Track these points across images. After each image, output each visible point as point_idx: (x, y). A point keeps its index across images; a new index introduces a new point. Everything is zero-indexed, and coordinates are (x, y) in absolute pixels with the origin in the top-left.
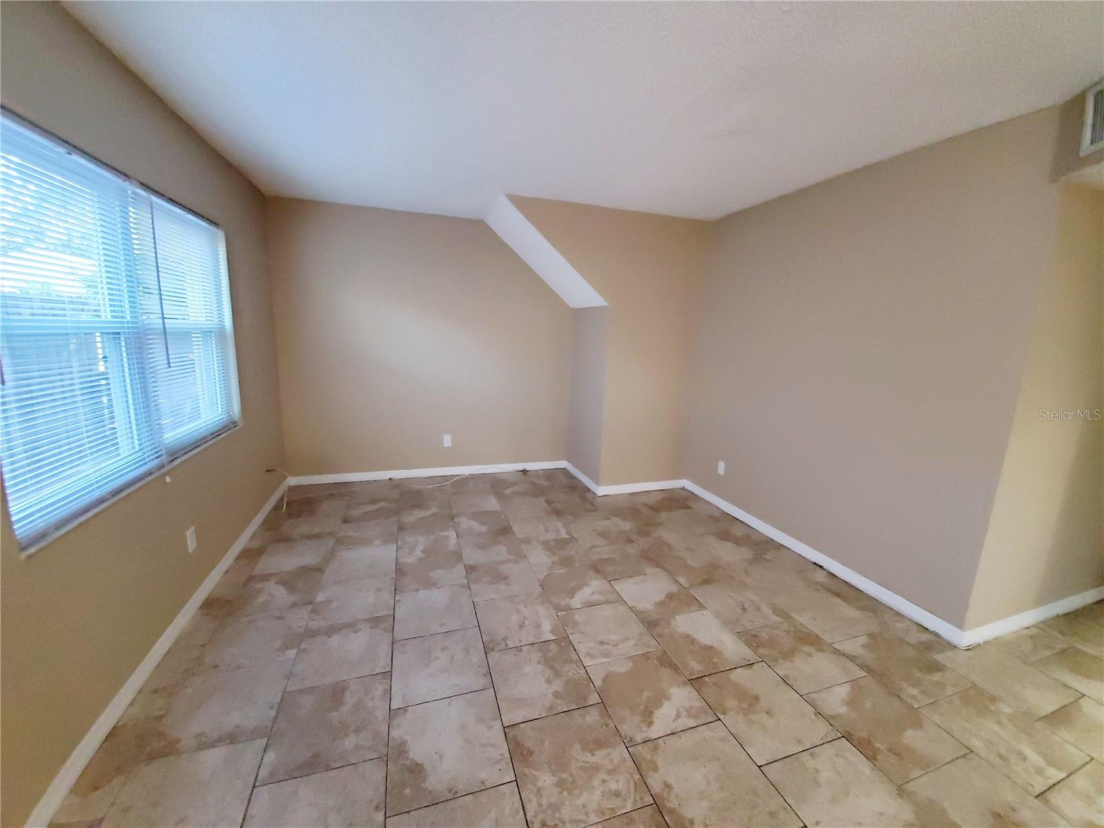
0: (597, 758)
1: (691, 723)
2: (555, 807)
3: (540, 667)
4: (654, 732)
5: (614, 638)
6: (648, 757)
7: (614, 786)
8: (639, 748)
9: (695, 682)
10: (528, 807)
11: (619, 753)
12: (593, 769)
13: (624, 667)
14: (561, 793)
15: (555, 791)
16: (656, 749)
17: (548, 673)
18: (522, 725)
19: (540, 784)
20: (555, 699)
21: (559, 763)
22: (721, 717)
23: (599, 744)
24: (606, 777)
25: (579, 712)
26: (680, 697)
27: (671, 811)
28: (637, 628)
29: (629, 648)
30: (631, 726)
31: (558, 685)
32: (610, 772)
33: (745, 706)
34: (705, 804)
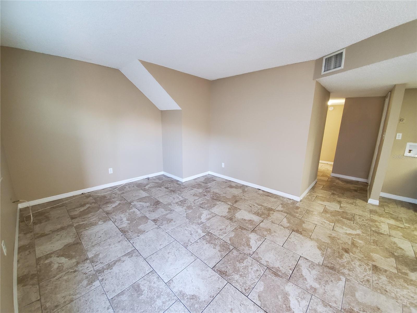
0: (245, 263)
1: (260, 242)
2: (245, 283)
3: (208, 245)
4: (254, 249)
5: (223, 227)
6: (257, 256)
7: (255, 269)
8: (253, 255)
9: (253, 231)
10: (238, 288)
11: (249, 259)
12: (246, 267)
13: (232, 235)
14: (243, 278)
15: (241, 278)
16: (257, 253)
17: (212, 245)
18: (217, 265)
19: (236, 279)
20: (221, 253)
21: (236, 271)
22: (266, 238)
23: (243, 260)
24: (252, 267)
25: (230, 253)
26: (253, 236)
27: (273, 268)
28: (228, 222)
29: (229, 228)
30: (247, 251)
31: (218, 248)
32: (251, 265)
33: (269, 232)
34: (278, 262)
